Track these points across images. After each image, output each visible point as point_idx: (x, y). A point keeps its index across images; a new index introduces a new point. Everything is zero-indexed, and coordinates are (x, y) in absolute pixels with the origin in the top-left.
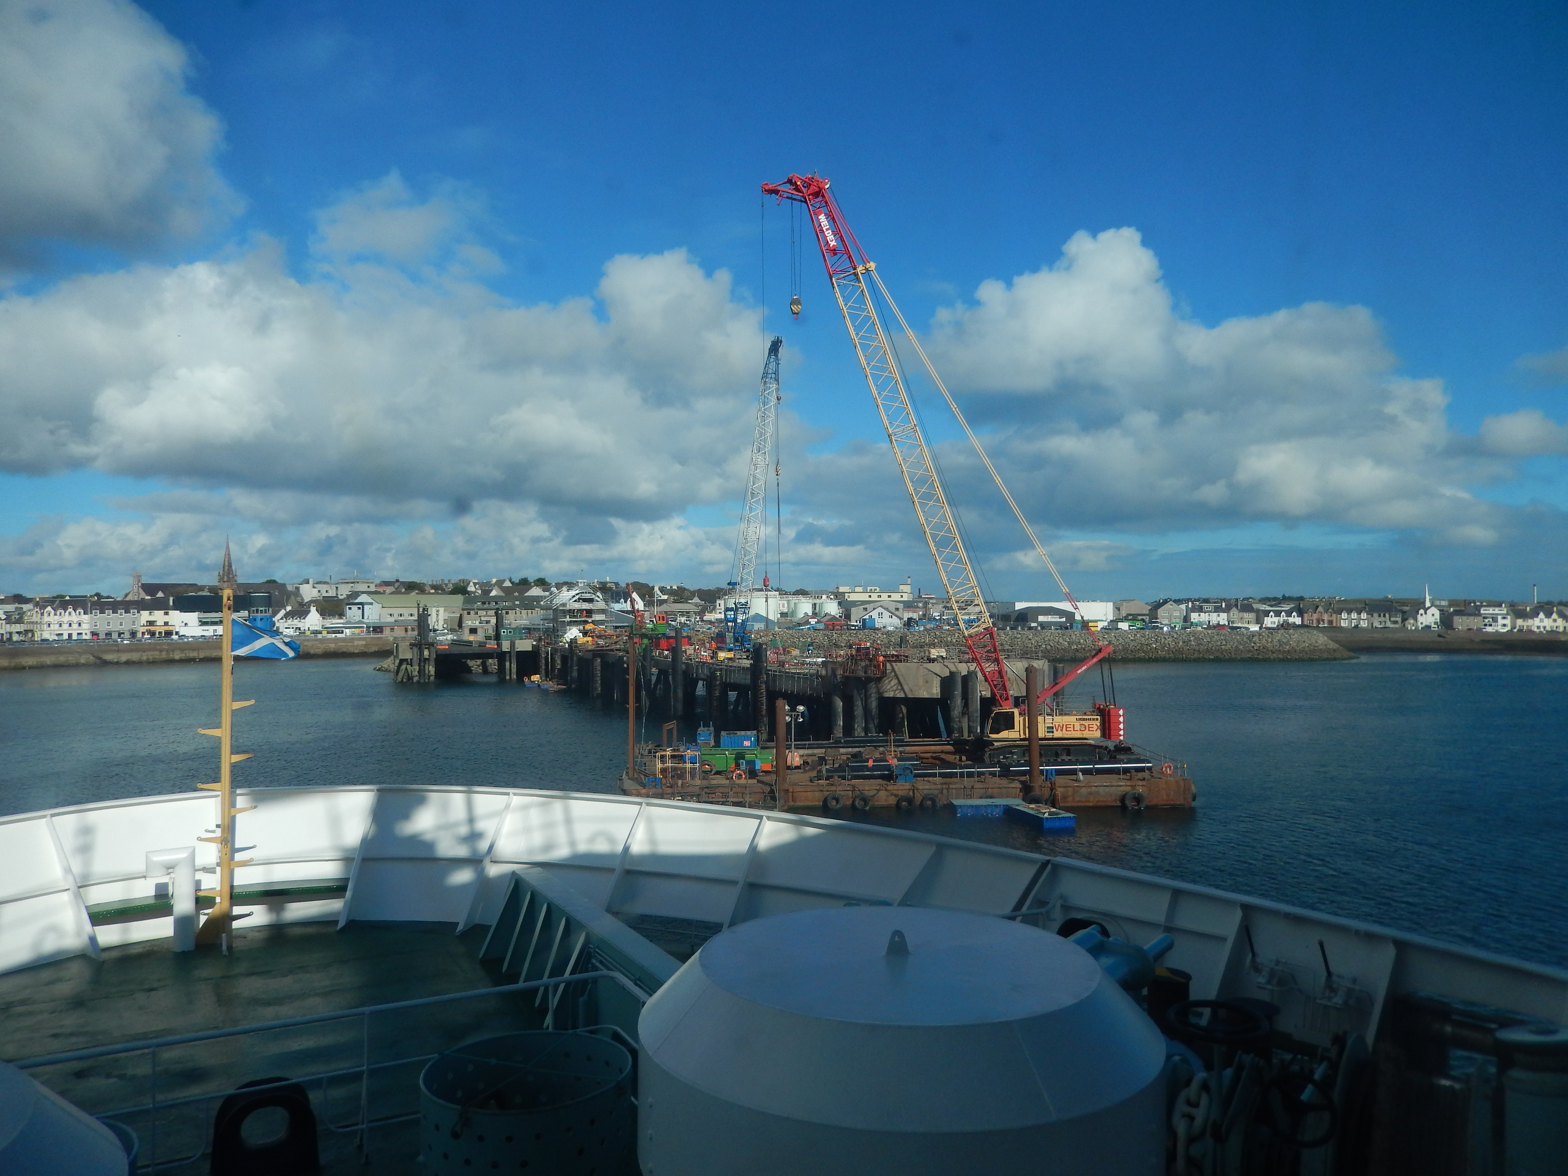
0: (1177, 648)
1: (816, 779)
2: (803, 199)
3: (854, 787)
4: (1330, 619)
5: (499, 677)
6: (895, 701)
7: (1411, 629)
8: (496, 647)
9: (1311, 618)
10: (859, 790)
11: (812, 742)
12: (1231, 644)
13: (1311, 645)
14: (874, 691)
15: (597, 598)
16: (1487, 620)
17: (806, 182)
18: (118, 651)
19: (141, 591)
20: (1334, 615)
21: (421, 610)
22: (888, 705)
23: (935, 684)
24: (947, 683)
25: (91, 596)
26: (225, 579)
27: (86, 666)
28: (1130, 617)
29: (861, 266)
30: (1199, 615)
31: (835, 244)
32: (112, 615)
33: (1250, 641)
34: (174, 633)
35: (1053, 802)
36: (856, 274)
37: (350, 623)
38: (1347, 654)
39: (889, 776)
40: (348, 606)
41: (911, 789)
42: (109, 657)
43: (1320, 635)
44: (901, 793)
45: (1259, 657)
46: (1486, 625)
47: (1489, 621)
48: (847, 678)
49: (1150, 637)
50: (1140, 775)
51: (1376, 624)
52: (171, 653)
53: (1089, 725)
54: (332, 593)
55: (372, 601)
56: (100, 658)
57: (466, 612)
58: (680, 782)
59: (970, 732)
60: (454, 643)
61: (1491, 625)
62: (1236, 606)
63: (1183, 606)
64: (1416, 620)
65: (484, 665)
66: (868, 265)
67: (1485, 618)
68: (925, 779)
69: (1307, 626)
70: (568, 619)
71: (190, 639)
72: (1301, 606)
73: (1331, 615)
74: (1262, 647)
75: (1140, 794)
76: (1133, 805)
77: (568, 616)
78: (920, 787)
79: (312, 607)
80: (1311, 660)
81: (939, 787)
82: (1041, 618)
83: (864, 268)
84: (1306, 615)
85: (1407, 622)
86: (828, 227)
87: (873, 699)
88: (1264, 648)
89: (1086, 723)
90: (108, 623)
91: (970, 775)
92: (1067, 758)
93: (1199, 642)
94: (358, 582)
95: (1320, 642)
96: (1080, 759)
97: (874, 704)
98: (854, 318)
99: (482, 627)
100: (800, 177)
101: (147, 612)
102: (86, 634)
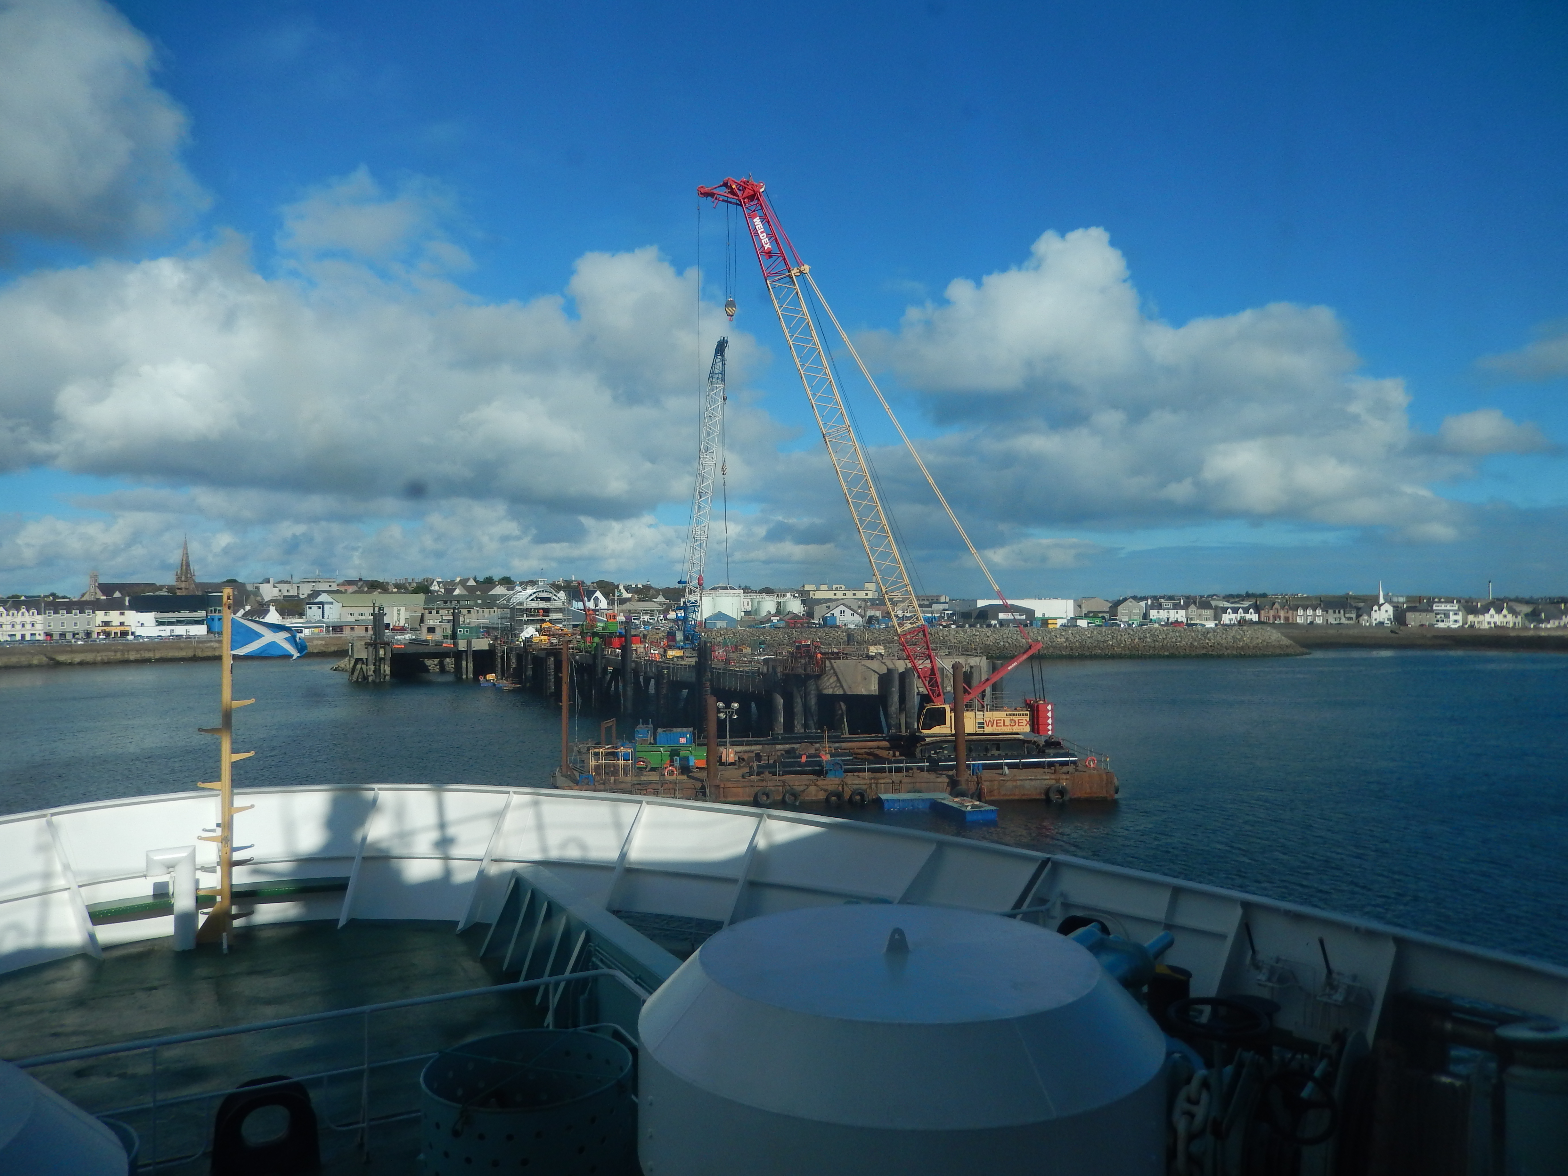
0: (1133, 645)
1: (748, 774)
2: (738, 202)
3: (784, 782)
4: (1287, 615)
5: (456, 676)
6: (834, 698)
7: (1365, 626)
8: (452, 646)
9: (1268, 614)
10: (789, 786)
11: (750, 739)
12: (1186, 640)
13: (1264, 641)
14: (813, 688)
15: (554, 597)
16: (1439, 616)
17: (741, 185)
18: (72, 652)
19: (98, 591)
20: (1290, 612)
21: (377, 609)
22: (828, 702)
23: (873, 682)
24: (885, 680)
25: (45, 597)
26: (183, 579)
27: (40, 667)
28: (1091, 615)
29: (796, 268)
30: (1158, 612)
31: (770, 247)
32: (66, 615)
33: (1205, 637)
34: (130, 633)
35: (979, 796)
36: (790, 277)
37: (310, 622)
38: (1300, 650)
39: (820, 772)
40: (308, 606)
41: (840, 784)
42: (61, 658)
43: (1274, 631)
44: (830, 788)
45: (1213, 653)
46: (1438, 621)
47: (1441, 617)
48: (787, 675)
49: (1107, 634)
50: (1065, 769)
51: (1332, 620)
52: (126, 653)
53: (1019, 720)
54: (293, 593)
55: (332, 600)
56: (52, 659)
57: (427, 611)
58: (612, 778)
59: (907, 728)
60: (412, 642)
61: (1443, 621)
62: (1195, 603)
63: (1143, 604)
64: (1370, 616)
65: (441, 664)
66: (802, 268)
67: (1437, 614)
68: (856, 774)
69: (1264, 623)
70: (525, 618)
71: (146, 640)
72: (1258, 603)
73: (1287, 612)
74: (1216, 644)
75: (1063, 787)
76: (1057, 798)
77: (525, 615)
78: (849, 782)
79: (271, 607)
80: (1264, 656)
81: (868, 782)
82: (1001, 616)
83: (798, 271)
84: (1262, 612)
85: (1361, 619)
86: (763, 230)
87: (812, 696)
88: (1218, 644)
89: (1016, 718)
90: (63, 623)
91: (898, 770)
92: (996, 753)
93: (1155, 639)
94: (320, 582)
95: (1273, 638)
96: (1009, 753)
97: (813, 701)
98: (788, 320)
99: (440, 626)
100: (736, 179)
101: (103, 612)
102: (39, 635)
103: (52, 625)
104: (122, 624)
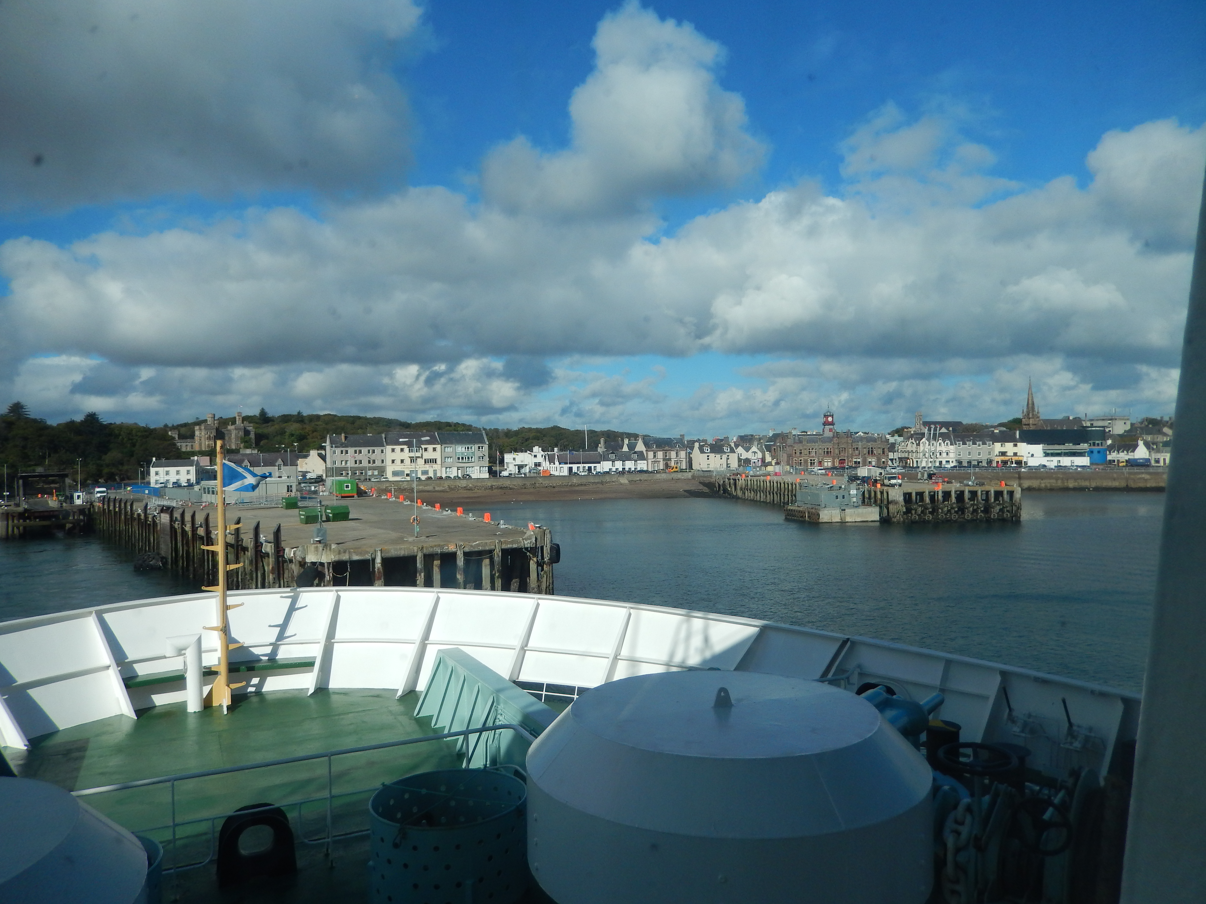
26: (1030, 416)
32: (972, 446)
90: (970, 453)
101: (1000, 444)
102: (952, 462)
103: (961, 453)
104: (1015, 454)
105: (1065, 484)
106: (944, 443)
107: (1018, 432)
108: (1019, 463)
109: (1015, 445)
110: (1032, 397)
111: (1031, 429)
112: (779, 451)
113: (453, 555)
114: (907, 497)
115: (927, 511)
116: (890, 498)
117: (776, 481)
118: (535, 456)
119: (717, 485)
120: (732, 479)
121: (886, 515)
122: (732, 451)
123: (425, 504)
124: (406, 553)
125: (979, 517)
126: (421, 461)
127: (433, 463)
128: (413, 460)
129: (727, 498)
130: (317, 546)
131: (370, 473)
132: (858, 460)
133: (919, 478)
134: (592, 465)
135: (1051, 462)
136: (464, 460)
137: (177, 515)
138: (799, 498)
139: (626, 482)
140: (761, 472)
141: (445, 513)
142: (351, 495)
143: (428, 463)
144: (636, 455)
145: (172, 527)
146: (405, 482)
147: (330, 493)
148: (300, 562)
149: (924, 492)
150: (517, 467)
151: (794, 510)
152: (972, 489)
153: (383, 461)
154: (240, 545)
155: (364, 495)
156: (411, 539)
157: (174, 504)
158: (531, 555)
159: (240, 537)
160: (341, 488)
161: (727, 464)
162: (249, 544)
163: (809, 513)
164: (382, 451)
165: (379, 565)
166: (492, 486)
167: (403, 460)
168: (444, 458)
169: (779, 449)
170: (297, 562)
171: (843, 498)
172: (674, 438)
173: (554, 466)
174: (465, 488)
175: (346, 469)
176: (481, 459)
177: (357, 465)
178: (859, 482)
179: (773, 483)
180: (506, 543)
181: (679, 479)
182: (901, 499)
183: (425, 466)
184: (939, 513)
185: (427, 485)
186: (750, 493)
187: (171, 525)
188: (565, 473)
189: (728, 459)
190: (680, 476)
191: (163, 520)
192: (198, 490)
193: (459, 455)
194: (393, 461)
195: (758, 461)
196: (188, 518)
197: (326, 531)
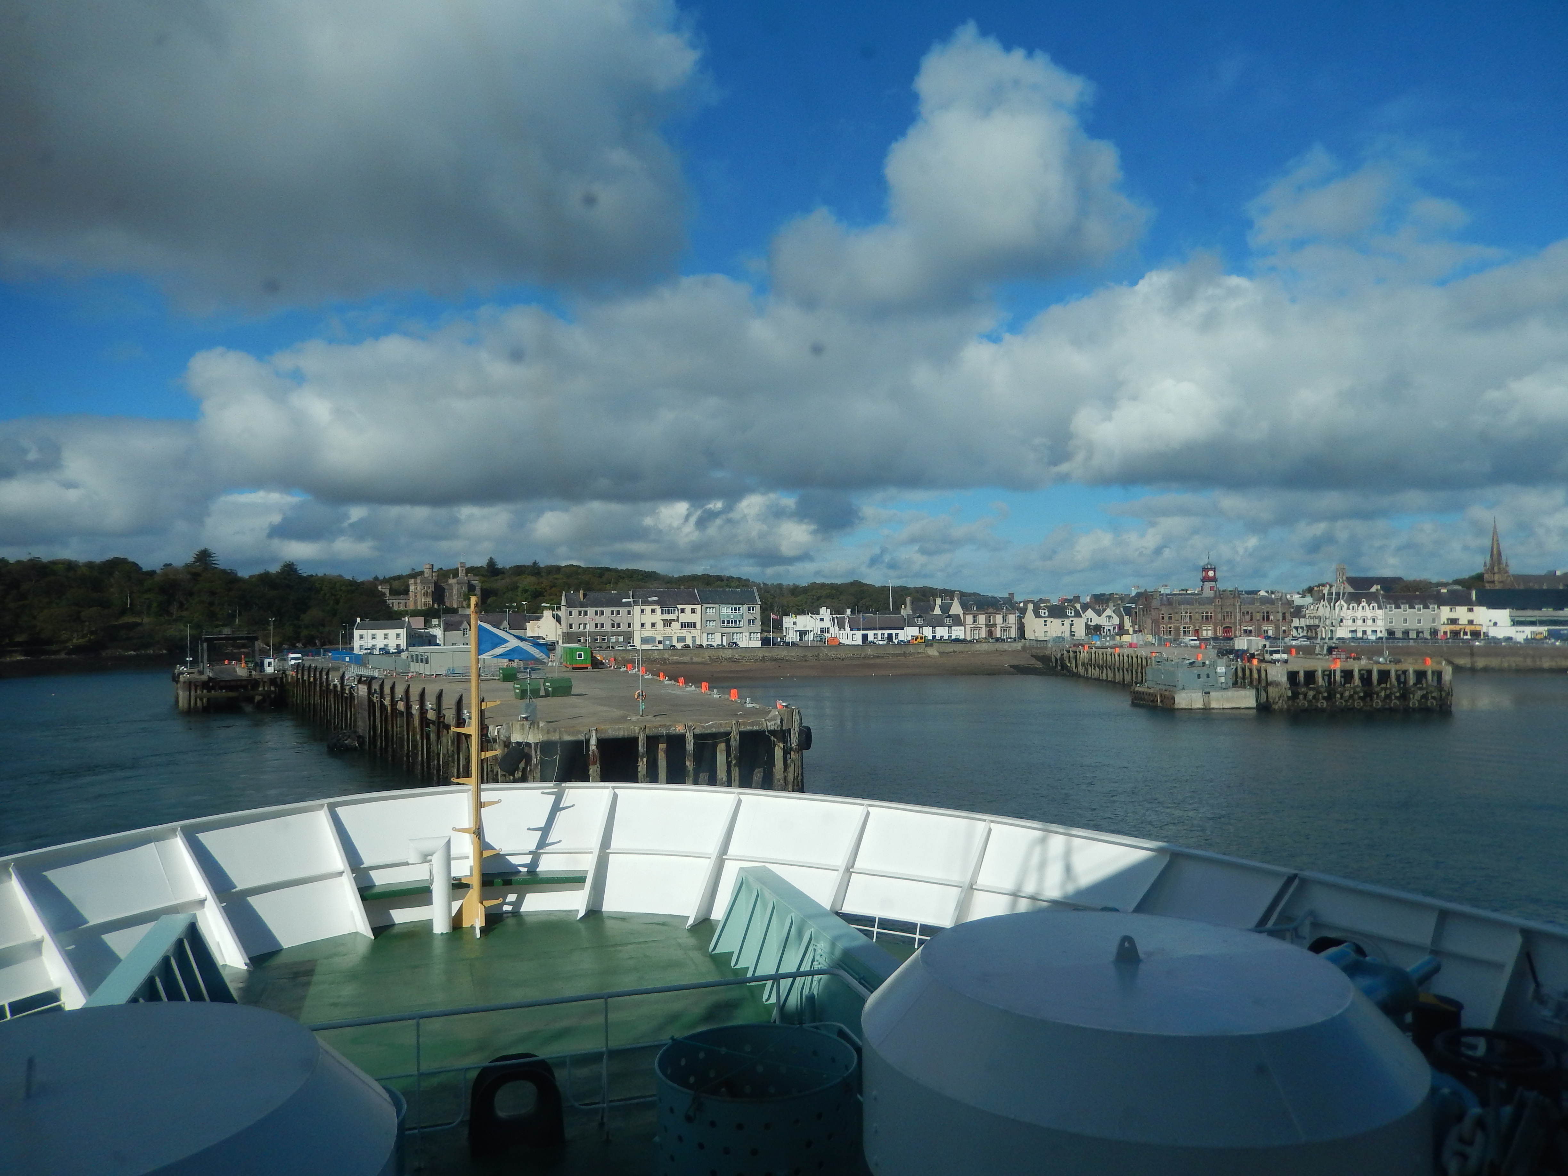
18: (1472, 655)
19: (1347, 583)
26: (1495, 570)
90: (1405, 620)
101: (1448, 608)
102: (1381, 632)
103: (1394, 621)
104: (1471, 622)
105: (1538, 663)
106: (1369, 606)
107: (1474, 593)
108: (1476, 634)
109: (1471, 610)
110: (1498, 544)
111: (1497, 588)
112: (1142, 616)
113: (682, 738)
114: (1292, 676)
115: (1320, 696)
116: (1270, 678)
117: (1127, 654)
118: (822, 620)
119: (1053, 659)
120: (1072, 651)
121: (1265, 700)
122: (1078, 615)
123: (667, 678)
124: (626, 734)
125: (1392, 705)
126: (676, 626)
127: (691, 627)
128: (667, 623)
129: (1067, 676)
130: (523, 724)
131: (614, 639)
132: (1250, 628)
133: (1317, 652)
134: (894, 632)
135: (1522, 633)
136: (730, 624)
137: (376, 686)
138: (1150, 677)
139: (936, 653)
140: (1112, 643)
141: (688, 689)
142: (584, 666)
143: (685, 627)
144: (950, 619)
145: (370, 700)
146: (656, 651)
147: (561, 663)
148: (504, 742)
149: (1316, 671)
150: (798, 633)
151: (1143, 692)
152: (1383, 667)
153: (629, 625)
154: (441, 722)
155: (600, 666)
156: (634, 718)
157: (376, 674)
158: (776, 740)
159: (442, 714)
160: (573, 657)
161: (1071, 632)
162: (452, 720)
163: (1161, 696)
164: (629, 613)
165: (594, 747)
166: (763, 658)
167: (655, 623)
168: (705, 621)
169: (1142, 612)
170: (502, 743)
171: (1208, 676)
172: (1000, 598)
173: (844, 632)
174: (731, 660)
175: (583, 634)
176: (752, 623)
177: (597, 630)
178: (1231, 657)
179: (1123, 656)
180: (745, 724)
181: (1005, 651)
182: (1284, 679)
183: (682, 631)
184: (1337, 699)
185: (683, 655)
186: (1095, 669)
187: (369, 698)
188: (859, 641)
189: (1072, 625)
190: (1006, 646)
191: (360, 693)
192: (406, 658)
193: (724, 618)
194: (642, 625)
195: (1114, 628)
196: (387, 690)
197: (536, 706)
